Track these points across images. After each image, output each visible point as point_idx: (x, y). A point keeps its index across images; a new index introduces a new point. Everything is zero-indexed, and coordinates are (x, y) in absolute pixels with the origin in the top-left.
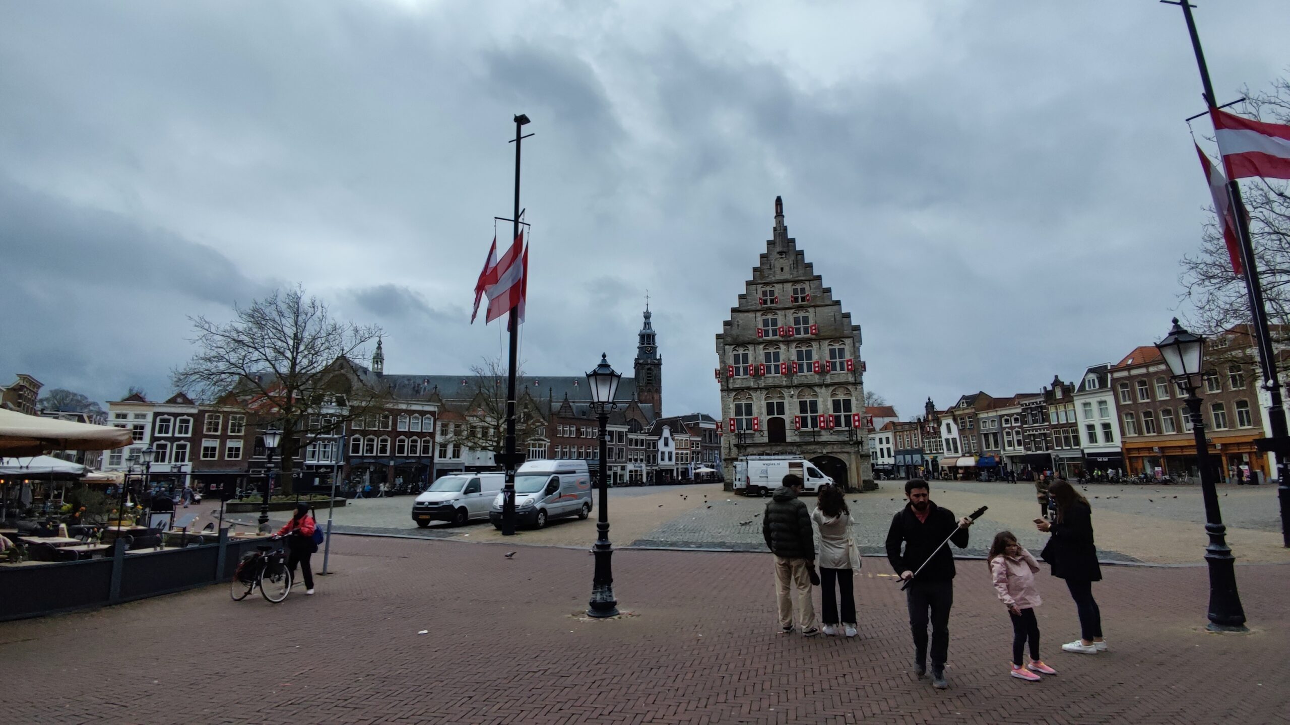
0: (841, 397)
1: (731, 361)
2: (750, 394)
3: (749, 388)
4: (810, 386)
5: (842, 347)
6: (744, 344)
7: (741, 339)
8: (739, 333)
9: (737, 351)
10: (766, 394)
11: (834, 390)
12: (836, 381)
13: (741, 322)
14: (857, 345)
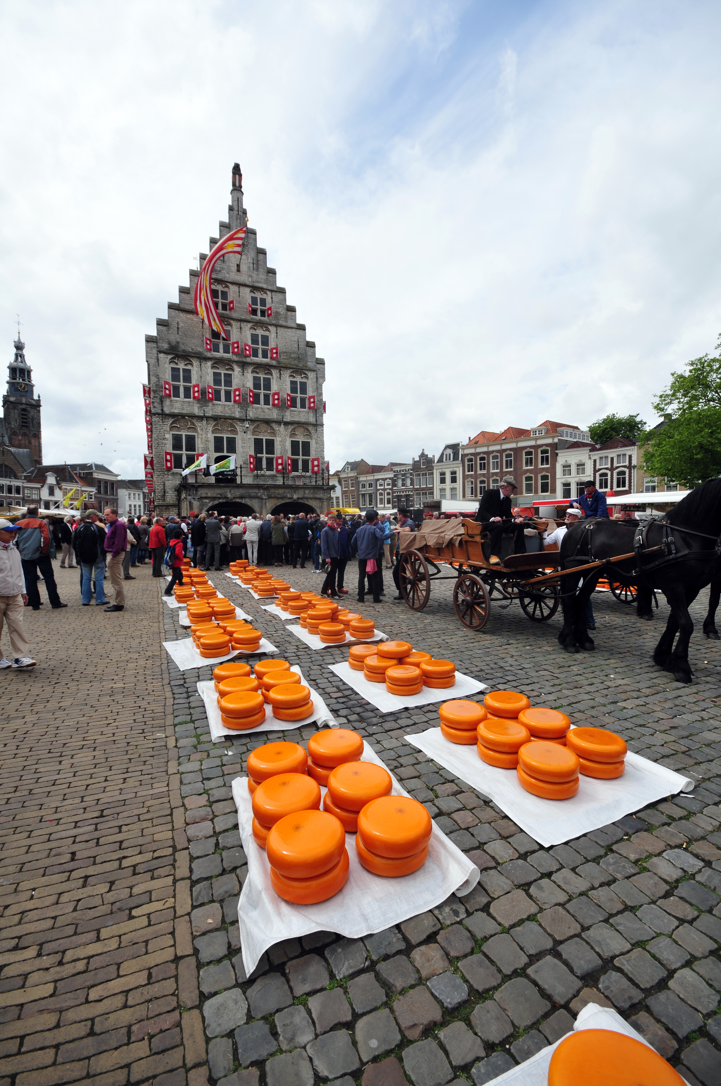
0: (300, 439)
1: (167, 376)
2: (193, 424)
3: (193, 416)
4: (268, 422)
5: (304, 380)
6: (186, 357)
7: (182, 347)
8: (179, 340)
9: (177, 364)
10: (214, 426)
11: (294, 430)
12: (296, 419)
13: (181, 325)
14: (320, 380)
